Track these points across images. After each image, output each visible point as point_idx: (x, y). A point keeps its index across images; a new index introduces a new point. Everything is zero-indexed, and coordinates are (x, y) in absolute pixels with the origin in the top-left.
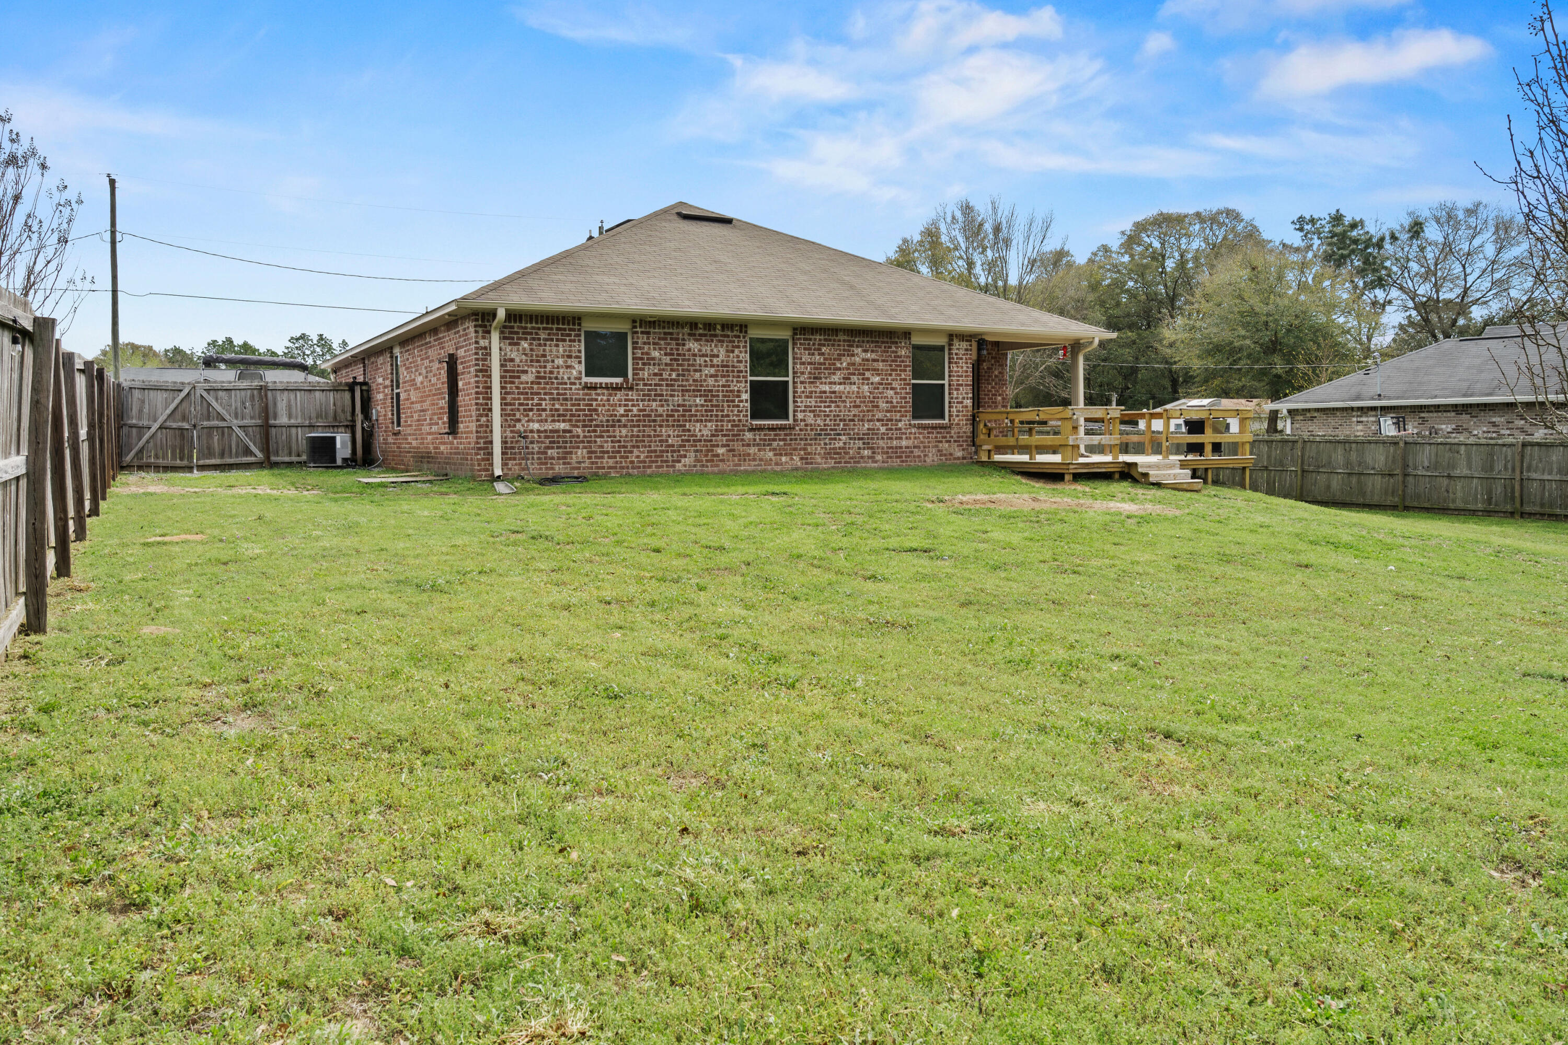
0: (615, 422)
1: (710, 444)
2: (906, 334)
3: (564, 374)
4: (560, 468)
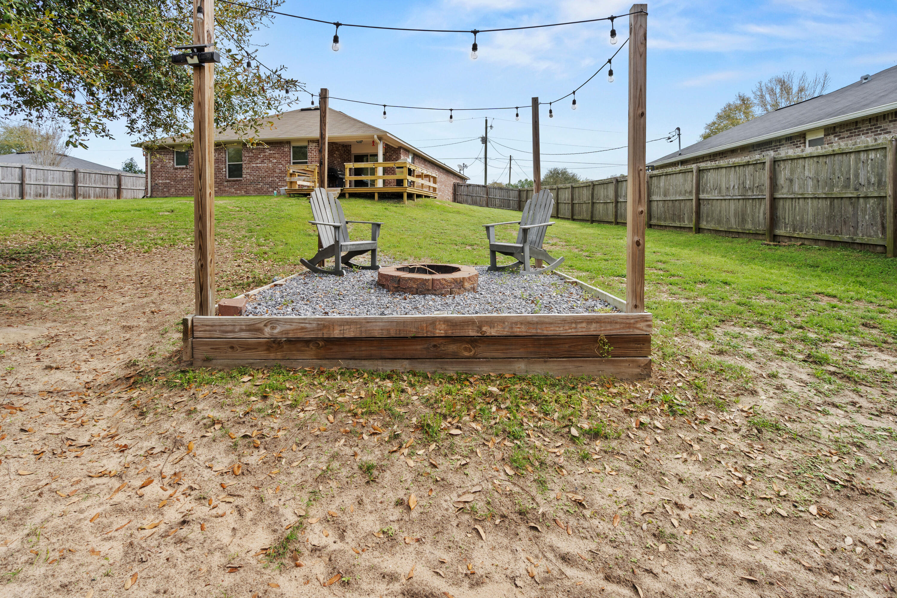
0: (183, 180)
2: (288, 142)
3: (169, 165)
4: (167, 194)
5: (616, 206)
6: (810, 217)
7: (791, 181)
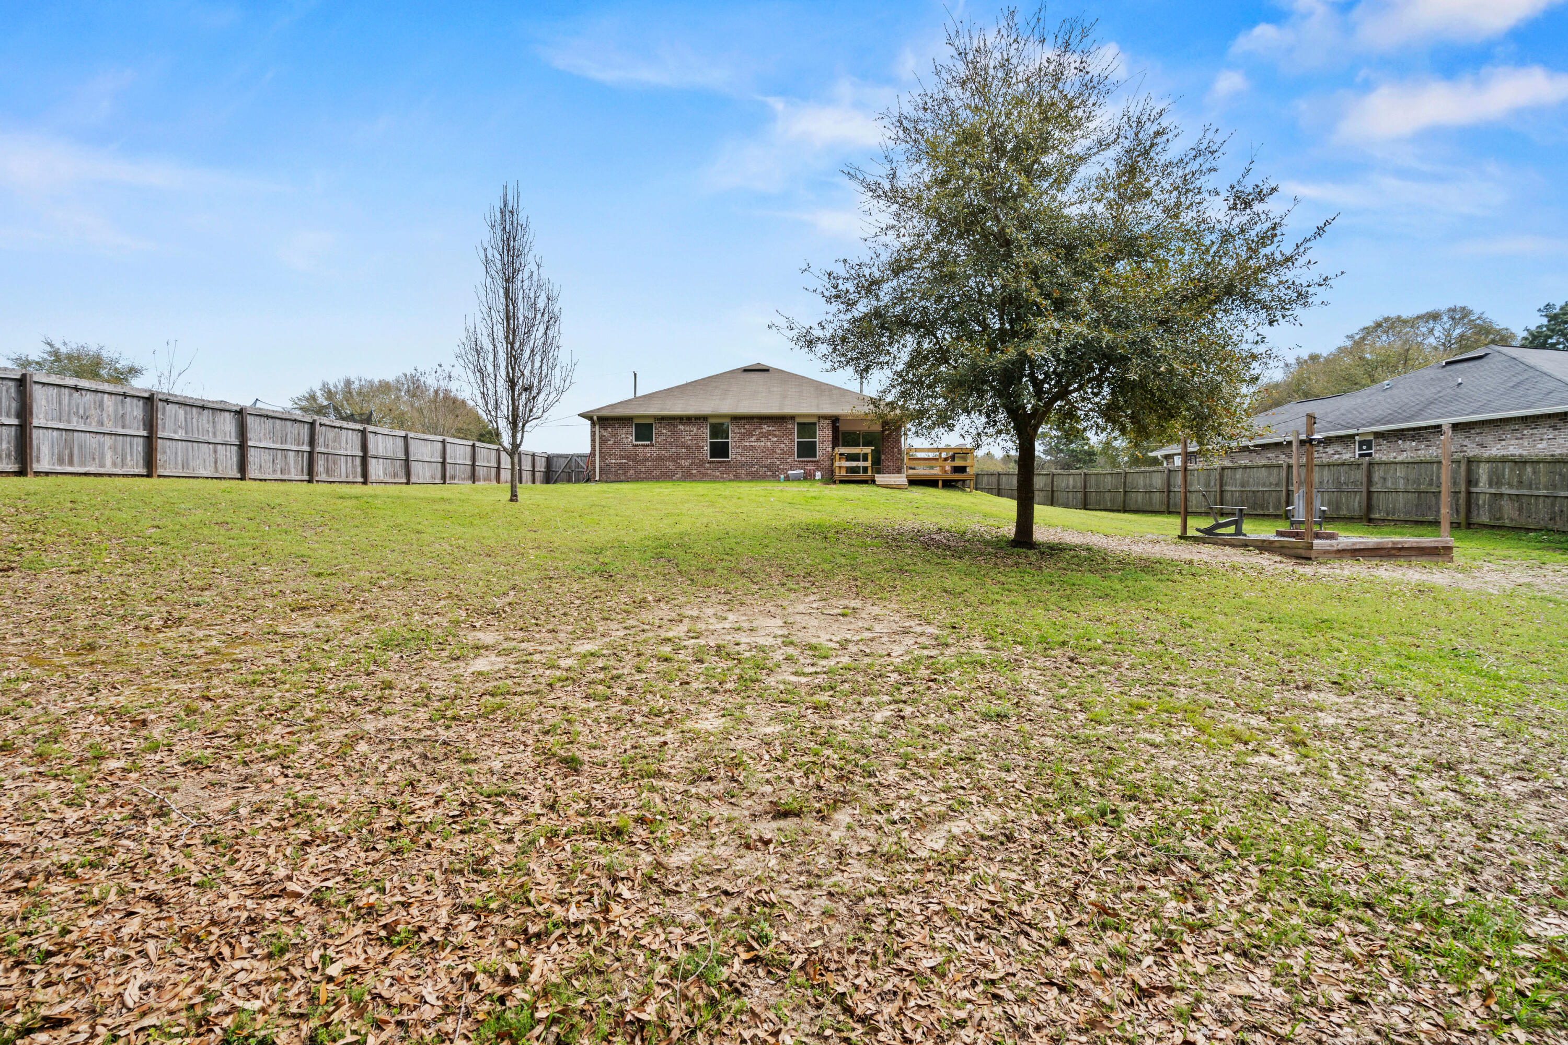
0: (646, 460)
1: (689, 469)
2: (792, 418)
3: (625, 441)
4: (622, 478)
5: (1168, 496)
6: (1402, 505)
7: (1385, 479)
